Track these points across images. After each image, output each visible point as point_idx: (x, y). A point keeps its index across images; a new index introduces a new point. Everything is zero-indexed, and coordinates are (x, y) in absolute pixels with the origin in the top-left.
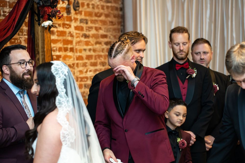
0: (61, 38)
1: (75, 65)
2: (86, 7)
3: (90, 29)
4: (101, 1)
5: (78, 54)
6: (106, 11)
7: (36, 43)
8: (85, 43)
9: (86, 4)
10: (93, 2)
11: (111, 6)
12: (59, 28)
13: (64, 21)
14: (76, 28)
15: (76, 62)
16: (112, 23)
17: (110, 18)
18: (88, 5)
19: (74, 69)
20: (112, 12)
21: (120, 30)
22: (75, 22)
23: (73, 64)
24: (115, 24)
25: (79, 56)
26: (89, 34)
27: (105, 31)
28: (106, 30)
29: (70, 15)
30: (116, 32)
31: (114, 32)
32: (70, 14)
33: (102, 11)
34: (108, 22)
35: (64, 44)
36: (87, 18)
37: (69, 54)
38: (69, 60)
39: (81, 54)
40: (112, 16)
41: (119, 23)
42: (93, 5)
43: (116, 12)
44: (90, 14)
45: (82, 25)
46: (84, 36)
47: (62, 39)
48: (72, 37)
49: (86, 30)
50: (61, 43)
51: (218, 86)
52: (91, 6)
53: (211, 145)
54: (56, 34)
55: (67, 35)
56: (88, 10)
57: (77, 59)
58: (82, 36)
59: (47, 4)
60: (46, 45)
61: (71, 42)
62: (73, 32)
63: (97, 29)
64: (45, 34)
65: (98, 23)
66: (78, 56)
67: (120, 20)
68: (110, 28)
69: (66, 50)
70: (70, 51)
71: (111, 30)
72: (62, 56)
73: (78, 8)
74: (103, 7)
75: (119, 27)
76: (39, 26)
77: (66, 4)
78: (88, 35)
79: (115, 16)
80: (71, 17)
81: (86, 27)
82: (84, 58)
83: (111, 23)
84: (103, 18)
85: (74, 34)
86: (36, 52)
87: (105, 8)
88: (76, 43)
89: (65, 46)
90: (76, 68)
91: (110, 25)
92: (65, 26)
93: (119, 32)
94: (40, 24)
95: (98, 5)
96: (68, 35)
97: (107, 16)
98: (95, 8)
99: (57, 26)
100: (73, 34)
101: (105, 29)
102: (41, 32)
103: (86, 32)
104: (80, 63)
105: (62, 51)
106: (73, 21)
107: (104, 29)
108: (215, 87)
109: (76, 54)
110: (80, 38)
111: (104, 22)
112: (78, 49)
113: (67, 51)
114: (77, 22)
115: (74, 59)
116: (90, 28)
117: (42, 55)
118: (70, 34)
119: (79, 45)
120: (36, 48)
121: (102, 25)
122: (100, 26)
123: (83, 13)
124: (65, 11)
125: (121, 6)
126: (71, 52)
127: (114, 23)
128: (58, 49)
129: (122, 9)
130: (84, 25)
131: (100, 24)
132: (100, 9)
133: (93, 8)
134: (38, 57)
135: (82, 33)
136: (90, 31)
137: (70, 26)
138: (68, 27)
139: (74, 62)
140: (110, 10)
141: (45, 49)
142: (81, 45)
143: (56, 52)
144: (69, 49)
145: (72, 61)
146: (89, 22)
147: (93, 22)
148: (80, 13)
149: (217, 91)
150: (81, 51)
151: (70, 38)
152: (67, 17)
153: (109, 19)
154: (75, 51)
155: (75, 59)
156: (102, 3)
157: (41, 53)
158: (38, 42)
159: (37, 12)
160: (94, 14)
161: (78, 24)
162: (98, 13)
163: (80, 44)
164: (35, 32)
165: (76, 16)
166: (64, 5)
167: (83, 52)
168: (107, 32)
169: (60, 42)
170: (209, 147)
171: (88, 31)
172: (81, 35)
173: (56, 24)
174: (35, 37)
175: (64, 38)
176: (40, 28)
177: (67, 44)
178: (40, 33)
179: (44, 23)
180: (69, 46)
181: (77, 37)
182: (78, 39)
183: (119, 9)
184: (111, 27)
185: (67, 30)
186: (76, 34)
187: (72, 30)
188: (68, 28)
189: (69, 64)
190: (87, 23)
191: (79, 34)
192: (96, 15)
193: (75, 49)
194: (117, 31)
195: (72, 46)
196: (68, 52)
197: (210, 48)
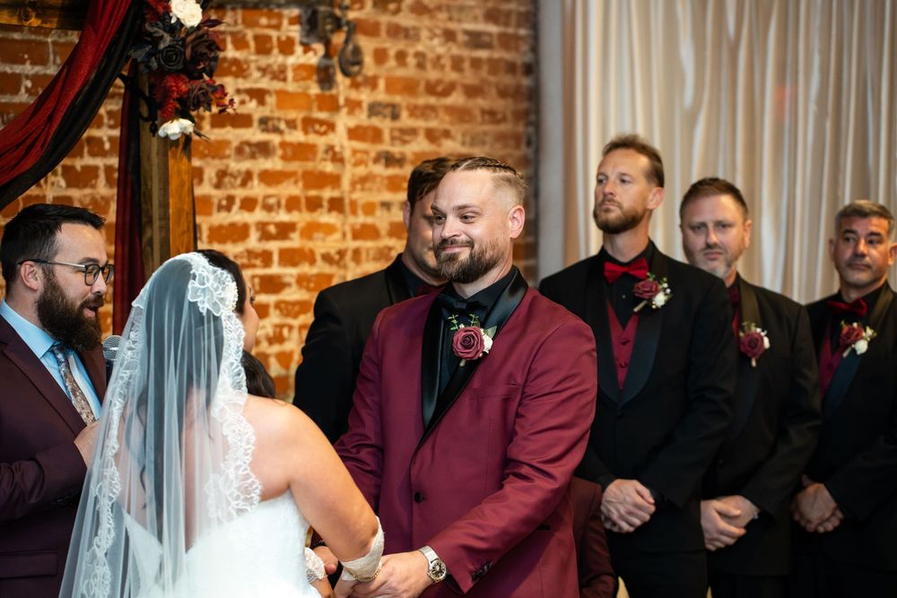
0: (295, 166)
1: (349, 255)
2: (392, 63)
3: (407, 138)
4: (450, 44)
5: (361, 219)
6: (469, 77)
7: (143, 189)
8: (386, 182)
9: (392, 53)
10: (420, 48)
11: (490, 60)
12: (290, 133)
13: (310, 109)
14: (354, 133)
15: (351, 244)
16: (491, 115)
17: (484, 98)
18: (401, 57)
19: (345, 267)
20: (492, 79)
21: (524, 140)
22: (351, 112)
23: (341, 253)
24: (504, 119)
25: (364, 226)
26: (402, 154)
27: (463, 144)
28: (468, 139)
29: (334, 92)
30: (505, 146)
31: (498, 146)
32: (330, 87)
33: (452, 76)
34: (477, 113)
35: (307, 186)
36: (398, 99)
37: (326, 218)
38: (323, 240)
39: (369, 220)
40: (494, 91)
41: (519, 116)
42: (418, 55)
43: (507, 80)
44: (409, 87)
45: (376, 121)
46: (383, 161)
47: (300, 171)
48: (338, 165)
49: (393, 139)
50: (296, 182)
51: (766, 335)
52: (411, 61)
53: (741, 527)
54: (279, 152)
55: (320, 155)
56: (401, 72)
57: (356, 236)
58: (376, 161)
59: (173, 66)
60: (173, 196)
61: (335, 180)
62: (342, 147)
63: (431, 135)
64: (171, 162)
65: (437, 116)
66: (358, 227)
67: (524, 105)
68: (485, 134)
69: (314, 205)
70: (330, 210)
71: (488, 139)
72: (300, 226)
73: (356, 69)
74: (457, 64)
75: (521, 128)
76: (154, 136)
77: (315, 53)
78: (398, 156)
79: (503, 93)
80: (334, 99)
81: (392, 130)
82: (383, 232)
83: (487, 117)
84: (456, 99)
85: (347, 154)
86: (144, 220)
87: (467, 65)
88: (353, 184)
89: (313, 193)
90: (351, 265)
91: (483, 123)
92: (313, 127)
93: (517, 146)
94: (154, 130)
95: (439, 58)
96: (325, 156)
97: (472, 91)
98: (429, 66)
99: (283, 126)
100: (341, 153)
101: (464, 135)
102: (158, 154)
103: (392, 145)
104: (368, 251)
105: (300, 210)
106: (344, 111)
107: (459, 137)
108: (757, 340)
109: (352, 220)
110: (366, 166)
111: (461, 114)
112: (361, 203)
113: (319, 210)
114: (357, 112)
115: (344, 235)
116: (406, 134)
117: (161, 228)
118: (331, 153)
119: (363, 190)
120: (144, 206)
121: (451, 123)
122: (447, 127)
123: (382, 84)
124: (315, 77)
125: (528, 58)
126: (334, 214)
127: (499, 116)
128: (283, 202)
129: (531, 69)
130: (385, 125)
131: (447, 118)
132: (448, 68)
133: (421, 66)
134: (148, 234)
135: (374, 149)
136: (405, 142)
137: (331, 127)
138: (323, 129)
139: (342, 246)
140: (484, 72)
141: (171, 211)
142: (370, 190)
143: (278, 213)
144: (325, 204)
145: (336, 241)
146: (404, 114)
147: (418, 112)
148: (372, 83)
149: (762, 350)
150: (369, 209)
151: (329, 167)
152: (318, 96)
153: (481, 102)
154: (347, 208)
155: (349, 235)
156: (455, 50)
157: (156, 224)
158: (149, 187)
159: (147, 94)
160: (422, 87)
161: (362, 118)
162: (439, 82)
163: (368, 185)
164: (141, 154)
165: (354, 95)
166: (309, 59)
167: (379, 212)
168: (472, 144)
169: (292, 180)
170: (733, 533)
171: (397, 142)
172: (373, 155)
173: (279, 119)
174: (142, 171)
175: (310, 165)
176: (154, 141)
177: (320, 186)
178: (155, 159)
179: (165, 125)
180: (327, 193)
181: (357, 164)
182: (361, 171)
183: (520, 71)
184: (486, 128)
185: (321, 142)
186: (355, 152)
187: (339, 139)
188: (324, 133)
189: (323, 251)
190: (395, 117)
191: (366, 152)
192: (431, 89)
193: (347, 201)
194: (512, 142)
195: (336, 194)
196: (321, 214)
197: (741, 209)
